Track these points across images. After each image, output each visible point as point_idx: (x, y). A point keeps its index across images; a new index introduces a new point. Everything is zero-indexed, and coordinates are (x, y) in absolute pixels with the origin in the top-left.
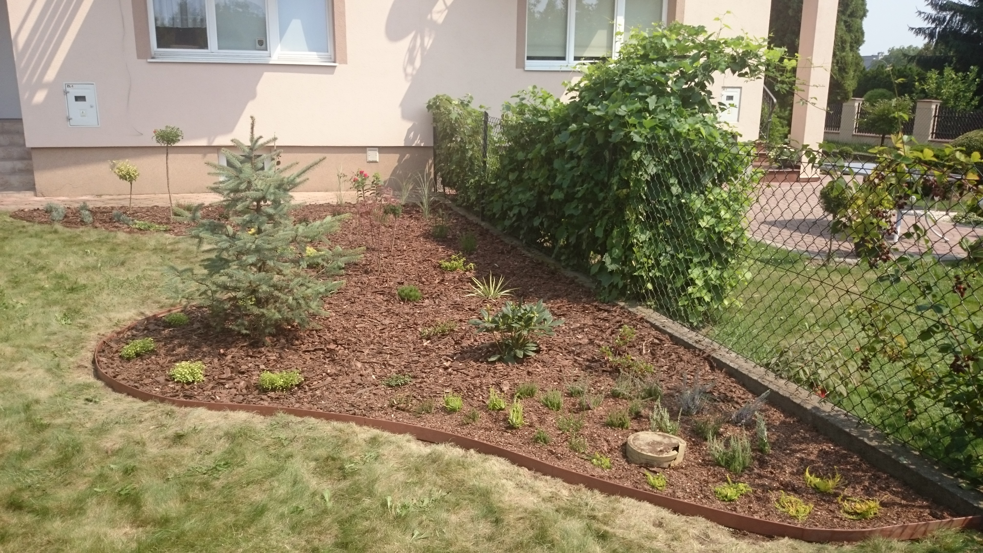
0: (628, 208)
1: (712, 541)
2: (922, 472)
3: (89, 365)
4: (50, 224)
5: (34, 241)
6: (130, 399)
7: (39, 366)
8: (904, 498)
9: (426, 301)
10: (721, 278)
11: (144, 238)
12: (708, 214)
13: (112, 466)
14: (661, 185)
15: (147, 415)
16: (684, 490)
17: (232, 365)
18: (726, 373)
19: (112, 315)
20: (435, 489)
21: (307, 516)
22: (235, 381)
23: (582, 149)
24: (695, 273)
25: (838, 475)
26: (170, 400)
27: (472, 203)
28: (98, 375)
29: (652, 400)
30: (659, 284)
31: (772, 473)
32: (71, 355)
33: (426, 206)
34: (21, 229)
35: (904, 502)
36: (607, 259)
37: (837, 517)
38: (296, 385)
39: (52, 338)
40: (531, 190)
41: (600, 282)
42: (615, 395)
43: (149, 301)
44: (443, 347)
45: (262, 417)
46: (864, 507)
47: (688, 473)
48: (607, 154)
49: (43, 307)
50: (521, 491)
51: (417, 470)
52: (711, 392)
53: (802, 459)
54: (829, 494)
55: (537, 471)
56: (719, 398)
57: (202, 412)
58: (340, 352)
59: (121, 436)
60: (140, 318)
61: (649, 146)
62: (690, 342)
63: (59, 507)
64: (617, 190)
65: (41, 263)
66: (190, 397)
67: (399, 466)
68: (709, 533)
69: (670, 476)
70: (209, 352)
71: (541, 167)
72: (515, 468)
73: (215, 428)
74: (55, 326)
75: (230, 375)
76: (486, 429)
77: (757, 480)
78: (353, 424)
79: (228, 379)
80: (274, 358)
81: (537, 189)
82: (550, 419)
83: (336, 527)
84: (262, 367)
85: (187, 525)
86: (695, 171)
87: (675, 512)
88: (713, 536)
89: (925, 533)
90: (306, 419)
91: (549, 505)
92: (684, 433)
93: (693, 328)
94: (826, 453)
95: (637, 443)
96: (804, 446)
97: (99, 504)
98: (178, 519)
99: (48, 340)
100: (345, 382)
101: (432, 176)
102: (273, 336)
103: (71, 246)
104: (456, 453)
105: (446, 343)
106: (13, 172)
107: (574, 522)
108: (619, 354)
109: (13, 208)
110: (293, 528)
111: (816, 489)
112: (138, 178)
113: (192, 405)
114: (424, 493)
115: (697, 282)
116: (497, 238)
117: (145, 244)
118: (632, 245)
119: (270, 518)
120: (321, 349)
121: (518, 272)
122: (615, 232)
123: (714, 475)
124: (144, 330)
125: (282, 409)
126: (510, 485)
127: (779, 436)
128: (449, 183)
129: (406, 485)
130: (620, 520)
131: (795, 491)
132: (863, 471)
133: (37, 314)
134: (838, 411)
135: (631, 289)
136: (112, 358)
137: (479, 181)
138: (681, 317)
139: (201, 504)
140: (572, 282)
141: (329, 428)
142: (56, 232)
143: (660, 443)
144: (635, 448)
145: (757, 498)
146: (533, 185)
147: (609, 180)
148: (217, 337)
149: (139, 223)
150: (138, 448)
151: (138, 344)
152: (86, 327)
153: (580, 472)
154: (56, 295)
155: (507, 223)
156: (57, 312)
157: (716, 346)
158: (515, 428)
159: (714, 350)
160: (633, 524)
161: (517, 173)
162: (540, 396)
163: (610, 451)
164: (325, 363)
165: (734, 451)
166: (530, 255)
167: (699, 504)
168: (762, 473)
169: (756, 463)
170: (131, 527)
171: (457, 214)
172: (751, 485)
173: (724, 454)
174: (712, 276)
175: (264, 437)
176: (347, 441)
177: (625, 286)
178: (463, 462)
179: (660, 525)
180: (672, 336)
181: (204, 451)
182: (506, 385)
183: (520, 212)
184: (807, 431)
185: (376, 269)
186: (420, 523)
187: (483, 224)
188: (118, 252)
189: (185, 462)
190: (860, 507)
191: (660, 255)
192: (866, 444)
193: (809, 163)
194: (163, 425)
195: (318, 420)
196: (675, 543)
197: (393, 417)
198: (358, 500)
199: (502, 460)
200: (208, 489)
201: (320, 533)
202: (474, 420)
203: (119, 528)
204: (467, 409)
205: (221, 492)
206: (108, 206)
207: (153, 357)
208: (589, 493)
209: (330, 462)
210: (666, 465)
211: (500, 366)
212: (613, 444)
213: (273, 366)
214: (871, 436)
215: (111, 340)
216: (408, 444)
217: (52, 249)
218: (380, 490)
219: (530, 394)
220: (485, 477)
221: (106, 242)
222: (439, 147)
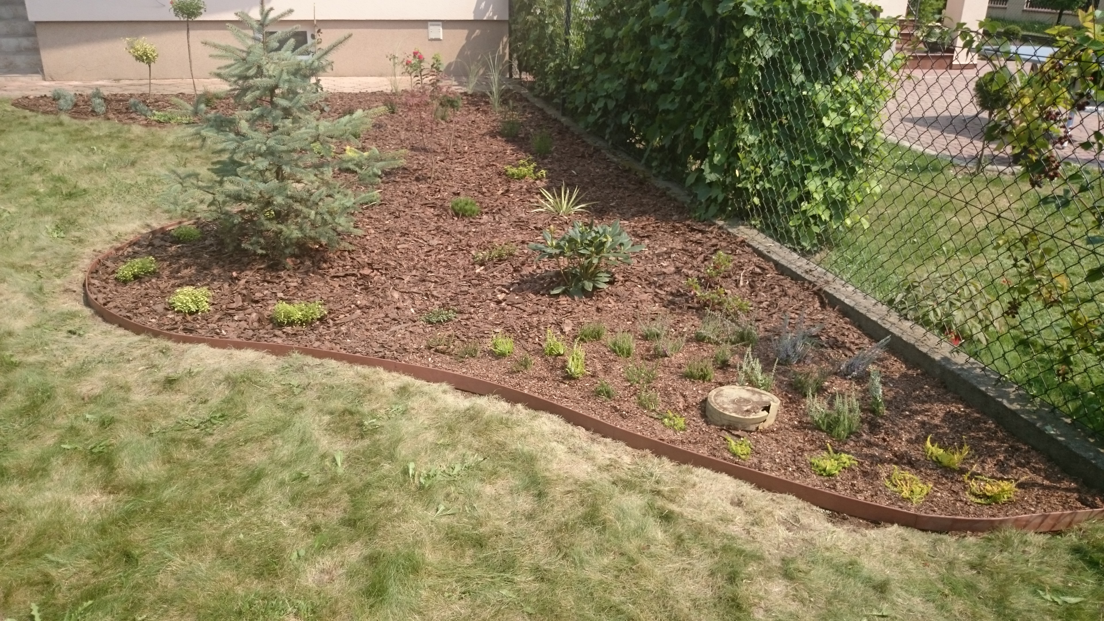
0: (735, 101)
1: (803, 527)
2: (1073, 446)
3: (79, 289)
4: (56, 114)
5: (34, 136)
6: (121, 331)
7: (18, 289)
8: (1046, 478)
9: (485, 217)
10: (845, 190)
11: (162, 132)
12: (833, 110)
13: (88, 416)
14: (777, 73)
15: (137, 353)
16: (772, 460)
17: (244, 292)
18: (839, 311)
19: (113, 227)
20: (469, 453)
21: (312, 484)
22: (248, 311)
23: (682, 24)
24: (813, 184)
25: (966, 447)
26: (165, 335)
27: (552, 93)
28: (88, 303)
29: (744, 345)
30: (767, 199)
31: (884, 440)
32: (58, 276)
33: (496, 96)
34: (22, 120)
35: (1046, 482)
36: (706, 167)
37: (961, 501)
38: (318, 319)
39: (39, 254)
40: (620, 77)
41: (696, 196)
42: (699, 339)
43: (158, 211)
44: (499, 275)
45: (274, 357)
46: (996, 490)
47: (779, 438)
48: (712, 31)
49: (33, 216)
50: (574, 457)
51: (450, 429)
52: (817, 336)
53: (923, 424)
54: (953, 470)
55: (595, 432)
56: (828, 343)
57: (203, 350)
58: (376, 278)
59: (103, 379)
60: (144, 231)
61: (765, 22)
62: (799, 272)
63: (19, 467)
64: (723, 78)
65: (38, 162)
66: (191, 331)
67: (431, 422)
68: (800, 516)
69: (757, 441)
70: (220, 276)
71: (632, 48)
72: (570, 427)
73: (215, 371)
74: (44, 240)
75: (241, 304)
76: (540, 379)
77: (865, 449)
78: (380, 370)
79: (238, 309)
80: (295, 284)
81: (627, 76)
82: (618, 368)
83: (346, 497)
84: (280, 295)
85: (166, 494)
86: (820, 55)
87: (759, 487)
88: (804, 520)
89: (1070, 524)
90: (326, 361)
91: (605, 475)
92: (779, 387)
93: (805, 253)
94: (954, 416)
95: (719, 400)
96: (927, 406)
97: (66, 464)
98: (157, 486)
99: (34, 257)
100: (376, 316)
101: (507, 58)
102: (297, 257)
103: (75, 141)
104: (500, 408)
105: (503, 270)
106: (19, 51)
107: (634, 497)
108: (710, 287)
109: (17, 94)
110: (293, 500)
111: (938, 463)
112: (157, 59)
113: (191, 341)
114: (456, 458)
115: (815, 195)
116: (578, 137)
117: (163, 141)
118: (738, 149)
119: (267, 485)
120: (353, 275)
121: (598, 181)
122: (717, 132)
123: (812, 442)
124: (148, 246)
125: (297, 348)
126: (561, 449)
127: (896, 393)
128: (526, 67)
129: (436, 447)
130: (690, 496)
131: (912, 464)
132: (998, 440)
133: (25, 224)
134: (974, 363)
135: (732, 205)
136: (106, 281)
137: (560, 65)
138: (790, 240)
139: (187, 466)
140: (664, 194)
141: (352, 373)
142: (61, 124)
143: (747, 401)
144: (717, 407)
145: (863, 472)
146: (623, 70)
147: (713, 65)
148: (231, 256)
149: (158, 115)
150: (122, 394)
151: (137, 265)
152: (80, 241)
153: (647, 435)
154: (51, 202)
155: (591, 119)
156: (48, 222)
157: (830, 277)
158: (574, 379)
159: (827, 282)
160: (705, 501)
161: (604, 55)
162: (608, 339)
163: (686, 409)
164: (355, 292)
165: (839, 413)
166: (615, 160)
167: (789, 480)
168: (872, 440)
169: (866, 426)
170: (101, 493)
171: (533, 106)
172: (858, 455)
173: (826, 415)
174: (835, 188)
175: (272, 383)
176: (370, 391)
177: (726, 200)
178: (507, 420)
179: (739, 504)
180: (777, 265)
181: (198, 399)
182: (568, 325)
183: (606, 104)
184: (932, 387)
185: (429, 175)
186: (448, 495)
187: (563, 119)
188: (130, 150)
189: (175, 412)
190: (991, 489)
191: (771, 163)
192: (1005, 407)
193: (963, 48)
194: (154, 366)
195: (339, 363)
196: (756, 529)
197: (430, 361)
198: (376, 465)
199: (555, 417)
200: (197, 448)
201: (324, 506)
202: (526, 368)
203: (88, 494)
204: (519, 353)
205: (212, 452)
206: (126, 93)
207: (154, 280)
208: (656, 460)
209: (347, 417)
210: (753, 428)
211: (563, 300)
212: (690, 400)
213: (294, 294)
214: (1012, 396)
215: (107, 258)
216: (443, 396)
217: (53, 145)
218: (403, 453)
219: (597, 336)
220: (532, 440)
221: (117, 137)
222: (515, 22)
